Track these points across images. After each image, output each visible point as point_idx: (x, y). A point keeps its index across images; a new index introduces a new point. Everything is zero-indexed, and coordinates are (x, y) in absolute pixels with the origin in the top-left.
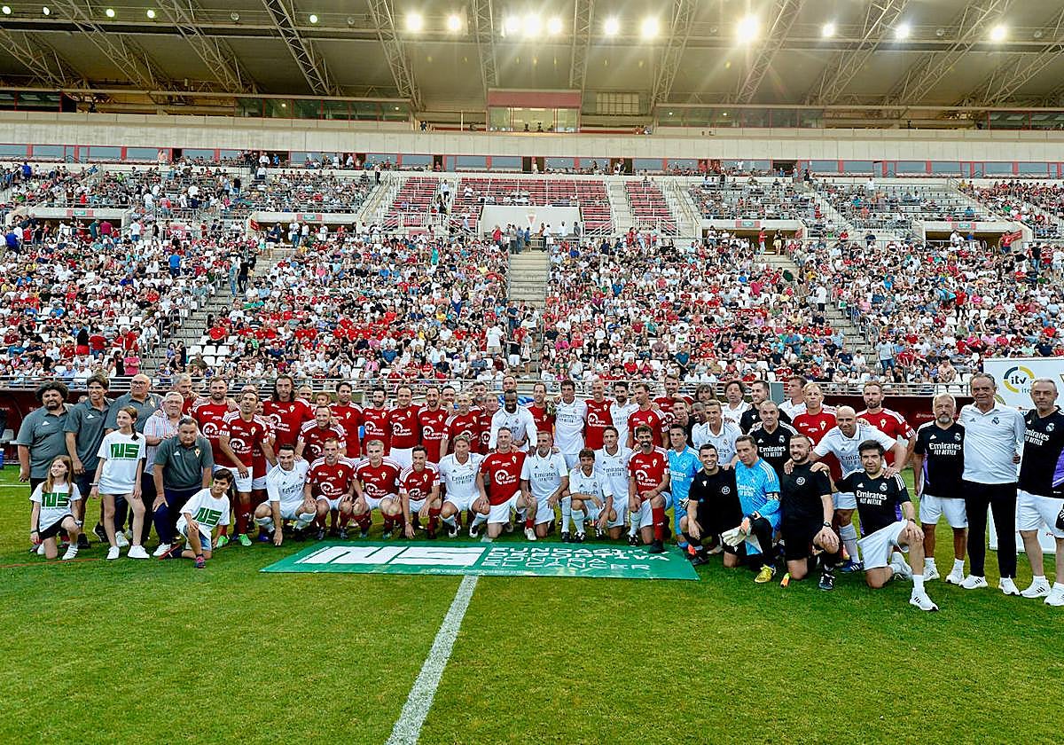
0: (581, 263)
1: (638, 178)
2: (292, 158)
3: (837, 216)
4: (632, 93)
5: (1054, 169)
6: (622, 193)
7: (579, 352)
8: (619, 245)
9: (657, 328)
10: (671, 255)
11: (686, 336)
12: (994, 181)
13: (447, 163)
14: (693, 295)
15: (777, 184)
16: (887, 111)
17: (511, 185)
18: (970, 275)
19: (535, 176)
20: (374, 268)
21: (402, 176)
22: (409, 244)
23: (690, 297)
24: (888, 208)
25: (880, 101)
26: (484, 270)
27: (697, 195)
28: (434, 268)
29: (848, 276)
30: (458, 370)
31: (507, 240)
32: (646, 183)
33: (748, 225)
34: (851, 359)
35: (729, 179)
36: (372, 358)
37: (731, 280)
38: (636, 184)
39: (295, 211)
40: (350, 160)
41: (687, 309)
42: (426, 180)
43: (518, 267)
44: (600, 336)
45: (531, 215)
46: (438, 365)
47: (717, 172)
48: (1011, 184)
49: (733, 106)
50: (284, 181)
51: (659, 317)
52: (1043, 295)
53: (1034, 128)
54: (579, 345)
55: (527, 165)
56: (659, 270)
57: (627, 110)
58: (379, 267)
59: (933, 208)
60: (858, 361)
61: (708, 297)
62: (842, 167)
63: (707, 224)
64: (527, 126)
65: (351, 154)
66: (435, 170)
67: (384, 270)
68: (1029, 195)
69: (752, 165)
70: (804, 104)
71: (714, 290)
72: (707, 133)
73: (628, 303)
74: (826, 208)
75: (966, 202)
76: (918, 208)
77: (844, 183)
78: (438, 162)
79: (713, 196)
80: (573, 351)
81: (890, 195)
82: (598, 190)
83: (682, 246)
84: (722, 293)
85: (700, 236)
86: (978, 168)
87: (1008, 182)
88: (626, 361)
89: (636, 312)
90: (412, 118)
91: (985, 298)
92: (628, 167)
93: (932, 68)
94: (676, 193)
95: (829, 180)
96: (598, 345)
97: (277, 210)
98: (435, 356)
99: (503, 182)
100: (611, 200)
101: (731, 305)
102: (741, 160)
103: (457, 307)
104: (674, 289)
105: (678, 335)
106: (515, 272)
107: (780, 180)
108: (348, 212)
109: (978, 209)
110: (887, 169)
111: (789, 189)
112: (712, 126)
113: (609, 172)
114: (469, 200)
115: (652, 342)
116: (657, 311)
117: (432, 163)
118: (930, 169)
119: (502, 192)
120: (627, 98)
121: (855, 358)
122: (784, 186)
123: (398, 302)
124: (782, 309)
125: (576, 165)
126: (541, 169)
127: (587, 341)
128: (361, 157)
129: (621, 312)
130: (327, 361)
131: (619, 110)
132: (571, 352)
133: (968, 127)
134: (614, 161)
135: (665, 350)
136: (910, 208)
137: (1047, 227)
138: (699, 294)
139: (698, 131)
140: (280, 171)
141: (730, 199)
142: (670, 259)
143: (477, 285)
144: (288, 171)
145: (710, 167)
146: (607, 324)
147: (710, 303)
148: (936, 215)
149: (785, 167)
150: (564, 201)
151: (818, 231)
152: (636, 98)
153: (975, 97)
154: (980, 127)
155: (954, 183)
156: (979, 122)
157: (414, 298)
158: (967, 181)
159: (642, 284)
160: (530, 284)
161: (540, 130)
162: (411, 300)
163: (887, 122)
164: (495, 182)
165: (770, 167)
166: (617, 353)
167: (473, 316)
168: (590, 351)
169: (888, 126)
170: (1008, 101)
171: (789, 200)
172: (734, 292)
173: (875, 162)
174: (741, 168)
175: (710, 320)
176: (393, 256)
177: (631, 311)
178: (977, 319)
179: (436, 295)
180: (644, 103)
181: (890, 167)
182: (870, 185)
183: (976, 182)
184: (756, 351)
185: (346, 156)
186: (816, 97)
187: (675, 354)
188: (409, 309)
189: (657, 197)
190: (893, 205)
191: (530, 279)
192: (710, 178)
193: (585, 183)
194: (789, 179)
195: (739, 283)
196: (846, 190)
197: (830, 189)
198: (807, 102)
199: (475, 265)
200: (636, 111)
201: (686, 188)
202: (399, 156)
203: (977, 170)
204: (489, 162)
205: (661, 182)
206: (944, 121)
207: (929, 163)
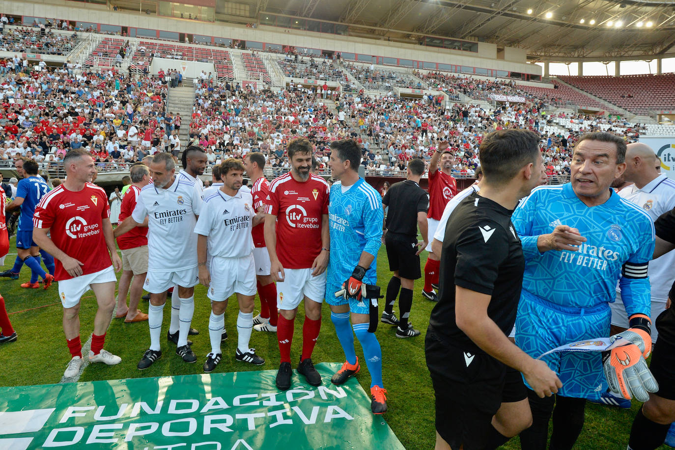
0: (215, 95)
1: (250, 52)
2: (24, 20)
3: (356, 82)
4: (245, 4)
5: (454, 68)
6: (239, 59)
7: (213, 148)
8: (238, 87)
9: (263, 135)
10: (268, 94)
11: (280, 141)
12: (429, 71)
13: (131, 32)
14: (283, 117)
15: (324, 62)
16: (378, 30)
17: (171, 47)
18: (425, 116)
19: (187, 45)
20: (73, 89)
21: (100, 37)
22: (100, 76)
23: (282, 118)
24: (381, 80)
25: (375, 25)
26: (150, 95)
27: (282, 64)
28: (116, 92)
29: (366, 112)
30: (126, 157)
31: (168, 79)
32: (253, 55)
33: (311, 82)
34: (374, 157)
35: (300, 57)
36: (61, 147)
37: (304, 110)
38: (248, 54)
39: (22, 51)
40: (64, 24)
41: (280, 125)
42: (116, 40)
43: (174, 95)
44: (226, 138)
45: (184, 66)
46: (113, 153)
47: (293, 54)
48: (436, 73)
49: (301, 18)
50: (17, 33)
51: (264, 128)
52: (461, 127)
53: (445, 47)
54: (214, 143)
55: (182, 38)
56: (262, 102)
57: (242, 13)
58: (77, 89)
59: (403, 82)
60: (378, 158)
61: (292, 119)
62: (357, 57)
63: (288, 79)
64: (182, 15)
65: (66, 21)
66: (122, 35)
67: (80, 91)
68: (444, 79)
69: (311, 52)
70: (338, 21)
71: (295, 115)
72: (287, 31)
73: (245, 119)
74: (350, 77)
75: (417, 81)
76: (395, 81)
77: (358, 65)
78: (125, 31)
79: (291, 66)
80: (209, 146)
81: (381, 73)
82: (226, 56)
83: (275, 90)
84: (300, 117)
85: (284, 85)
86: (420, 64)
87: (434, 72)
88: (244, 154)
89: (249, 125)
90: (108, 3)
91: (434, 127)
92: (242, 45)
93: (402, 10)
94: (270, 62)
95: (351, 63)
96: (226, 144)
97: (8, 50)
98: (110, 147)
99: (167, 45)
100: (233, 62)
101: (305, 124)
102: (306, 48)
103: (130, 116)
104: (272, 114)
105: (276, 140)
106: (173, 98)
107: (326, 60)
108: (59, 54)
109: (423, 84)
110: (378, 60)
111: (331, 66)
112: (290, 28)
113: (231, 47)
114: (143, 54)
115: (260, 143)
116: (262, 125)
117: (121, 31)
118: (399, 62)
119: (165, 52)
120: (242, 7)
121: (376, 156)
122: (328, 64)
123: (87, 111)
124: (334, 128)
125: (212, 41)
126: (191, 41)
127: (218, 141)
128: (72, 23)
129: (240, 125)
130: (25, 148)
131: (238, 13)
132: (208, 147)
133: (415, 44)
134: (234, 41)
135: (268, 148)
136: (391, 81)
137: (455, 95)
138: (286, 117)
139: (283, 29)
140: (15, 27)
141: (300, 68)
142: (268, 97)
143: (145, 104)
144: (20, 28)
145: (288, 50)
146: (232, 131)
147: (294, 122)
148: (404, 85)
149: (328, 54)
150: (205, 60)
151: (347, 88)
152: (248, 7)
153: (419, 29)
154: (421, 44)
155: (411, 71)
156: (421, 41)
157: (100, 109)
158: (416, 70)
159: (252, 109)
160: (182, 106)
161: (190, 18)
162: (98, 111)
163: (378, 37)
164: (161, 45)
165: (320, 53)
166: (238, 149)
167: (141, 122)
168: (220, 147)
169: (379, 39)
170: (433, 33)
171: (331, 71)
172: (306, 117)
173: (373, 56)
174: (305, 52)
175: (294, 132)
176: (88, 82)
177: (246, 124)
178: (432, 138)
179: (116, 108)
180: (252, 11)
181: (380, 59)
182: (372, 67)
183: (421, 71)
184: (322, 150)
185: (62, 21)
186: (344, 19)
187: (274, 150)
188: (95, 116)
189: (260, 63)
190: (383, 78)
191: (183, 103)
192: (289, 56)
193: (218, 51)
194: (331, 61)
195: (309, 112)
196: (359, 68)
197: (352, 68)
198: (340, 20)
199: (145, 91)
200: (248, 14)
201: (276, 60)
202: (99, 25)
203: (420, 65)
204: (158, 34)
205: (263, 55)
206: (405, 39)
207: (398, 60)
